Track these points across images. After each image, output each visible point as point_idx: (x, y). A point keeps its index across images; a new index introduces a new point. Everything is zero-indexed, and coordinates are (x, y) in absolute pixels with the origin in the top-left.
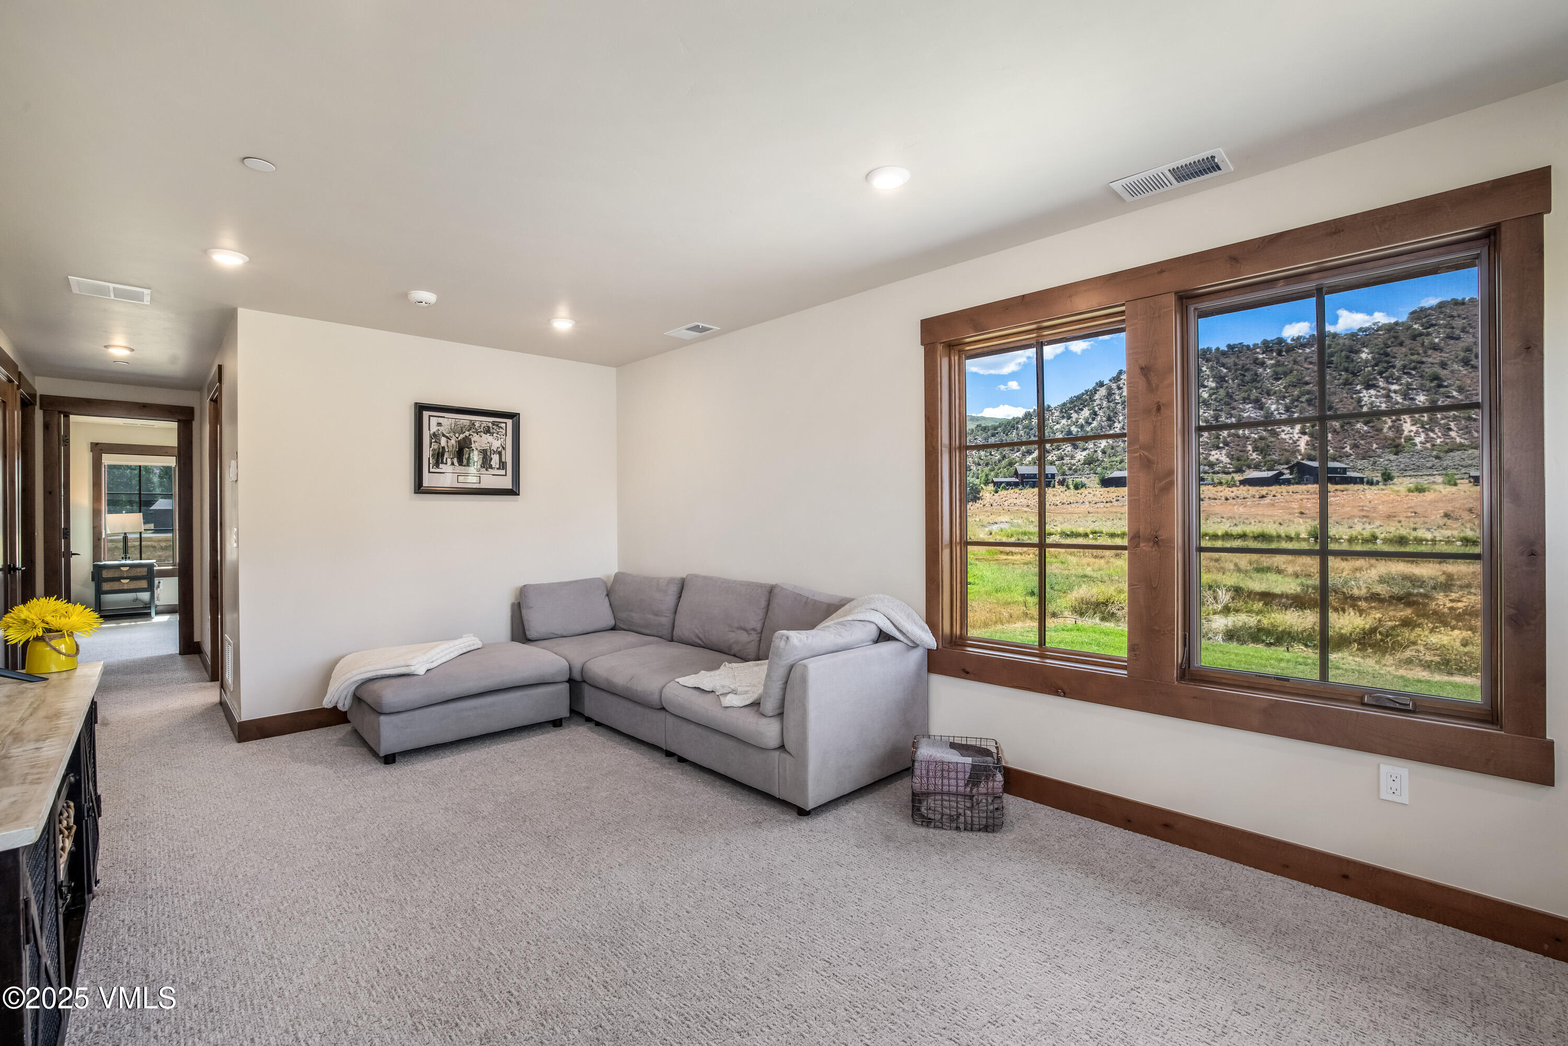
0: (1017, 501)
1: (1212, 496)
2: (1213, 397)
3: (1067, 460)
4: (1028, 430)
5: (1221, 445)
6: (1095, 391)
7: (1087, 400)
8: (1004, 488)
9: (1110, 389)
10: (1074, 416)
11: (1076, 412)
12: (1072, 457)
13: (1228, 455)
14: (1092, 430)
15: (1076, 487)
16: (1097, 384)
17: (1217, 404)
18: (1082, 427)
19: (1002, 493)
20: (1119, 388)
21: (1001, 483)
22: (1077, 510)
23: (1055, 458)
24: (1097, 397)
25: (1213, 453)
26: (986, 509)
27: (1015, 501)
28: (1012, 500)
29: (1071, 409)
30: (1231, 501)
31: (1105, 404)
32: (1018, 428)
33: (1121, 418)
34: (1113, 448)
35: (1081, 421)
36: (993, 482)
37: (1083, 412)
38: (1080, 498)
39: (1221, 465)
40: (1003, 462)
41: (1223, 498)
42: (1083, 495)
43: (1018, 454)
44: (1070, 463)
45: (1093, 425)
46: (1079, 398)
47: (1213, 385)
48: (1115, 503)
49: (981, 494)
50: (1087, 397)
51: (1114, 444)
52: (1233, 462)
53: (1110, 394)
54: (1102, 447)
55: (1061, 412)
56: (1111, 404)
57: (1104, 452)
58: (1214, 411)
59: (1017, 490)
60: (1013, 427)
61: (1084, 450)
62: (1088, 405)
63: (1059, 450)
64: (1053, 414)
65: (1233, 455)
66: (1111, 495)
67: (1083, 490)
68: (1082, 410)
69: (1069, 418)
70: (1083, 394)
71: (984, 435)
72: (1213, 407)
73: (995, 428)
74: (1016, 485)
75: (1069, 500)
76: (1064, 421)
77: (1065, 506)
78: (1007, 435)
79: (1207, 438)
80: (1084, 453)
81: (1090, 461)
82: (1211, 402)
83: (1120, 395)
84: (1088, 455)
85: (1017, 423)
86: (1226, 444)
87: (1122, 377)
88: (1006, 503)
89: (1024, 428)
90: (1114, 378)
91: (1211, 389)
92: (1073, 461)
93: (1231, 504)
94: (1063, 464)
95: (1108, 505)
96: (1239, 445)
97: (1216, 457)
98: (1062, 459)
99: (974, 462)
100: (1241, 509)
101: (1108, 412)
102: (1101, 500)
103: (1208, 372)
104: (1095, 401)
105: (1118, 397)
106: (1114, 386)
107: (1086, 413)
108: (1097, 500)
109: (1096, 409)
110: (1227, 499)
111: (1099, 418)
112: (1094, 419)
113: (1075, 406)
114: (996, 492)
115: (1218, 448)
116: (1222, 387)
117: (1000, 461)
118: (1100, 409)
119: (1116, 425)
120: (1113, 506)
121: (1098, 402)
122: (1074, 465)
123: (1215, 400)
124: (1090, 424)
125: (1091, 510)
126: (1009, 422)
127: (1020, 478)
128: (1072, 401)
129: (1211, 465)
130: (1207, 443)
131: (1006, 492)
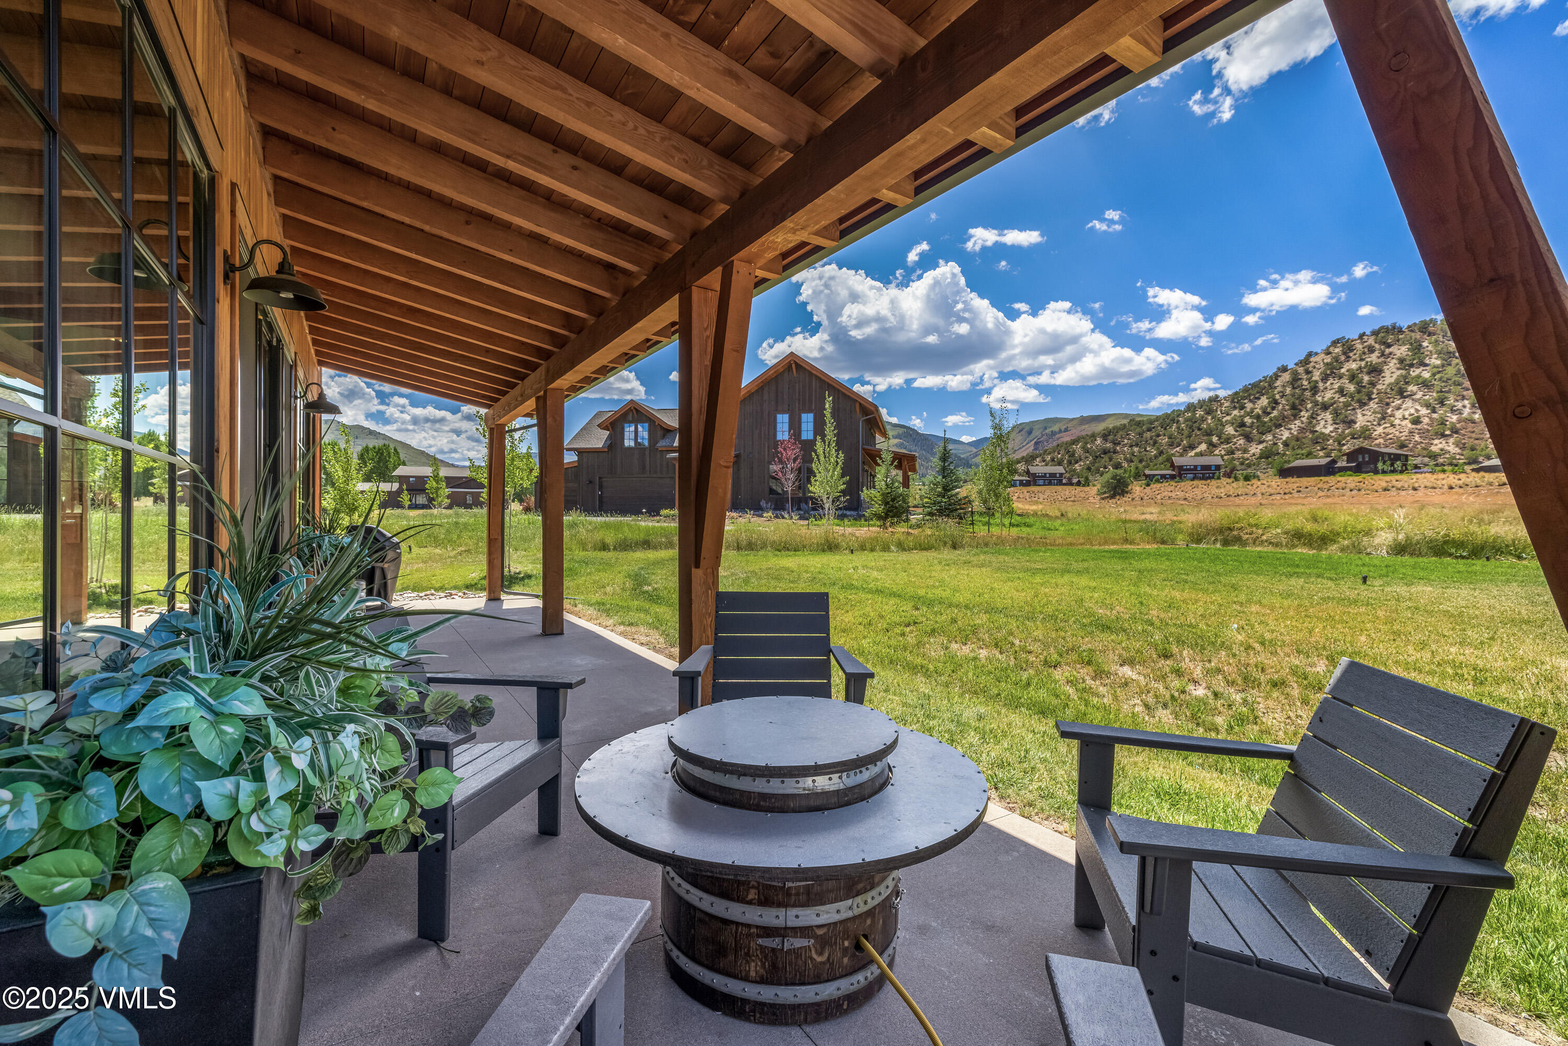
0: (1173, 495)
1: (1429, 484)
2: (1437, 377)
3: (1238, 454)
4: (1190, 423)
5: (1448, 432)
6: (1276, 376)
7: (1265, 388)
8: (1158, 481)
9: (1295, 374)
10: (1249, 406)
11: (1251, 401)
12: (1245, 451)
13: (1457, 444)
14: (1271, 420)
15: (1247, 478)
16: (1279, 369)
17: (1443, 384)
18: (1258, 417)
19: (1155, 486)
20: (1308, 372)
21: (1154, 475)
22: (1245, 502)
23: (1223, 452)
24: (1278, 383)
25: (1436, 442)
26: (1134, 503)
27: (1170, 494)
28: (1166, 493)
29: (1244, 398)
30: (1457, 490)
31: (1288, 390)
32: (1178, 421)
33: (1309, 406)
34: (1297, 440)
35: (1258, 411)
36: (1145, 475)
37: (1260, 402)
38: (1250, 489)
39: (1447, 456)
40: (1160, 458)
41: (1446, 487)
42: (1255, 486)
43: (1178, 449)
44: (1243, 458)
45: (1272, 415)
46: (1255, 385)
47: (1438, 362)
48: (1296, 495)
49: (1130, 488)
50: (1266, 385)
51: (1300, 436)
52: (1464, 453)
53: (1295, 379)
54: (1284, 438)
55: (1233, 402)
56: (1297, 391)
57: (1286, 444)
58: (1438, 392)
59: (1172, 483)
60: (1173, 420)
61: (1261, 442)
62: (1267, 393)
63: (1228, 443)
64: (1222, 405)
65: (1464, 444)
66: (1290, 485)
67: (1254, 481)
68: (1259, 398)
69: (1242, 407)
70: (1260, 381)
71: (1138, 430)
72: (1437, 388)
73: (1151, 422)
74: (1172, 477)
75: (1237, 492)
76: (1236, 412)
77: (1231, 498)
78: (1165, 429)
79: (1428, 424)
80: (1261, 447)
81: (1267, 455)
82: (1433, 382)
83: (1309, 380)
84: (1266, 447)
85: (1178, 416)
86: (1455, 431)
87: (1311, 360)
88: (1159, 497)
89: (1186, 420)
90: (1301, 362)
91: (1435, 367)
92: (1246, 456)
93: (1456, 493)
94: (1233, 459)
95: (1287, 497)
96: (1473, 432)
97: (1440, 446)
98: (1233, 453)
99: (1125, 459)
100: (1471, 498)
101: (1293, 400)
102: (1278, 491)
103: (1430, 348)
104: (1275, 388)
105: (1305, 383)
106: (1301, 370)
107: (1264, 401)
108: (1273, 491)
109: (1277, 397)
110: (1451, 488)
111: (1280, 407)
112: (1273, 408)
113: (1249, 395)
114: (1148, 485)
115: (1443, 435)
116: (1450, 365)
117: (1156, 457)
118: (1282, 397)
119: (1302, 413)
120: (1293, 498)
121: (1279, 389)
122: (1248, 459)
123: (1440, 379)
124: (1270, 413)
125: (1263, 502)
126: (1167, 416)
127: (1176, 470)
128: (1246, 390)
129: (1434, 456)
130: (1428, 431)
131: (1160, 485)
